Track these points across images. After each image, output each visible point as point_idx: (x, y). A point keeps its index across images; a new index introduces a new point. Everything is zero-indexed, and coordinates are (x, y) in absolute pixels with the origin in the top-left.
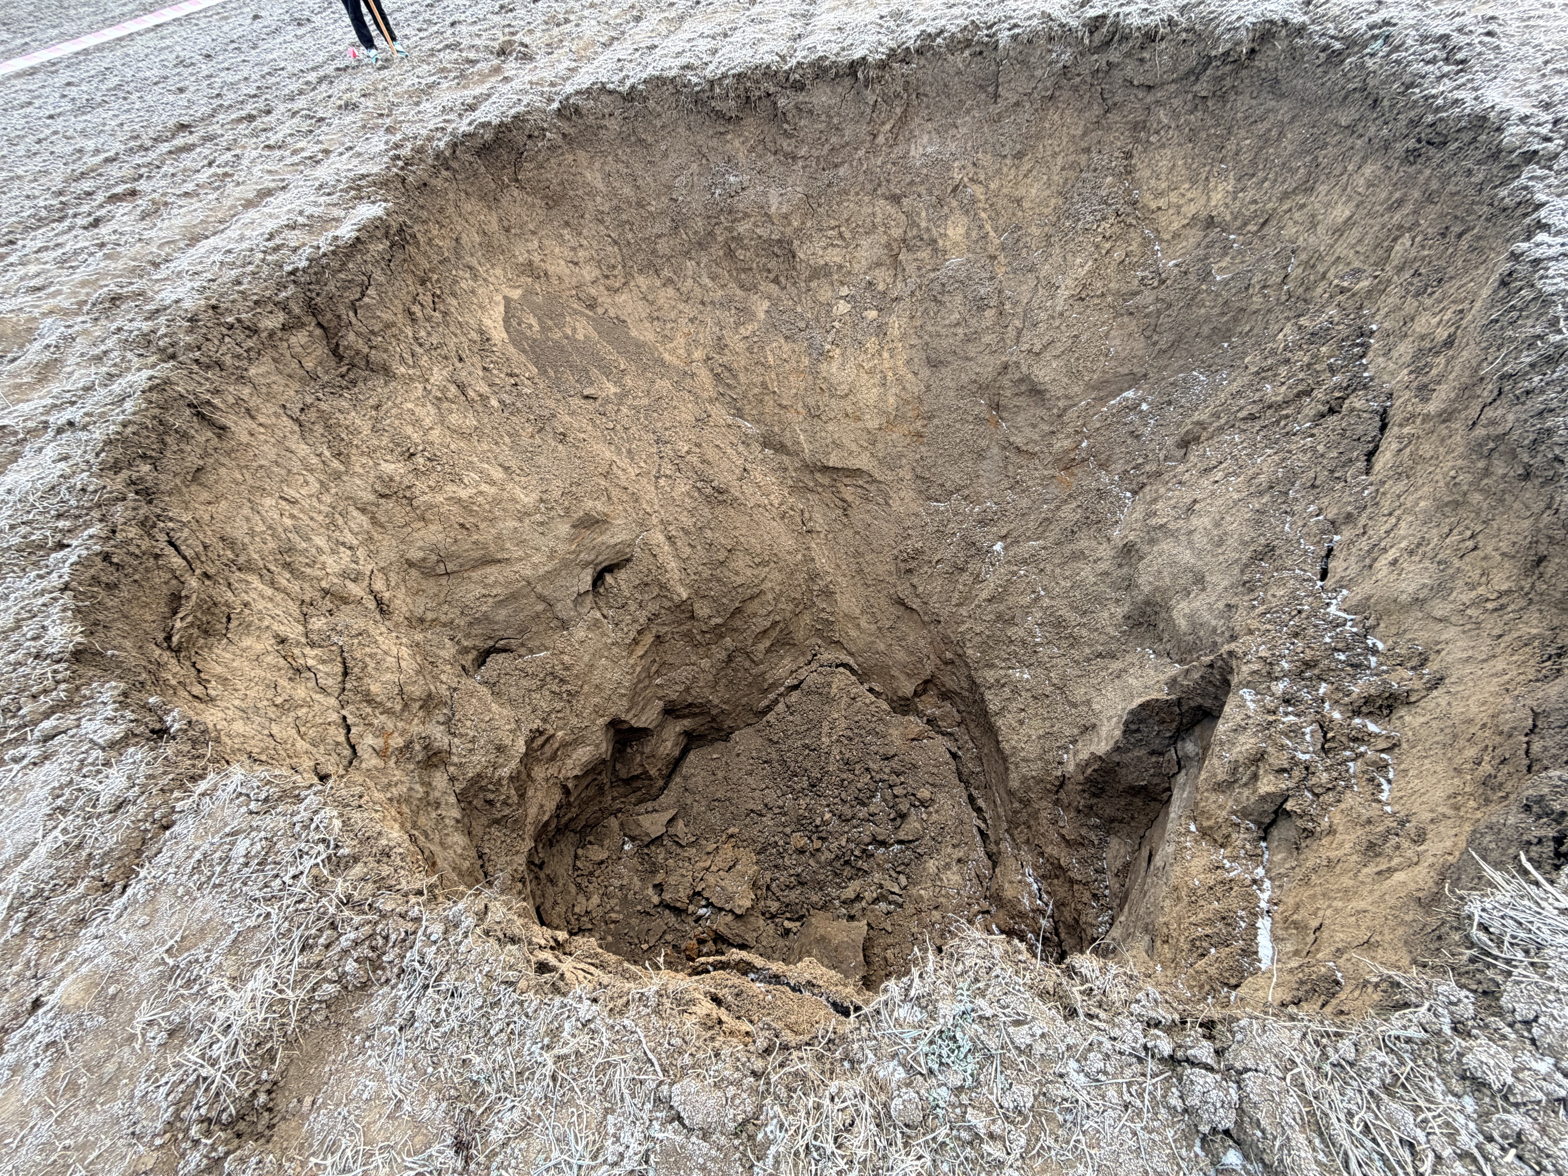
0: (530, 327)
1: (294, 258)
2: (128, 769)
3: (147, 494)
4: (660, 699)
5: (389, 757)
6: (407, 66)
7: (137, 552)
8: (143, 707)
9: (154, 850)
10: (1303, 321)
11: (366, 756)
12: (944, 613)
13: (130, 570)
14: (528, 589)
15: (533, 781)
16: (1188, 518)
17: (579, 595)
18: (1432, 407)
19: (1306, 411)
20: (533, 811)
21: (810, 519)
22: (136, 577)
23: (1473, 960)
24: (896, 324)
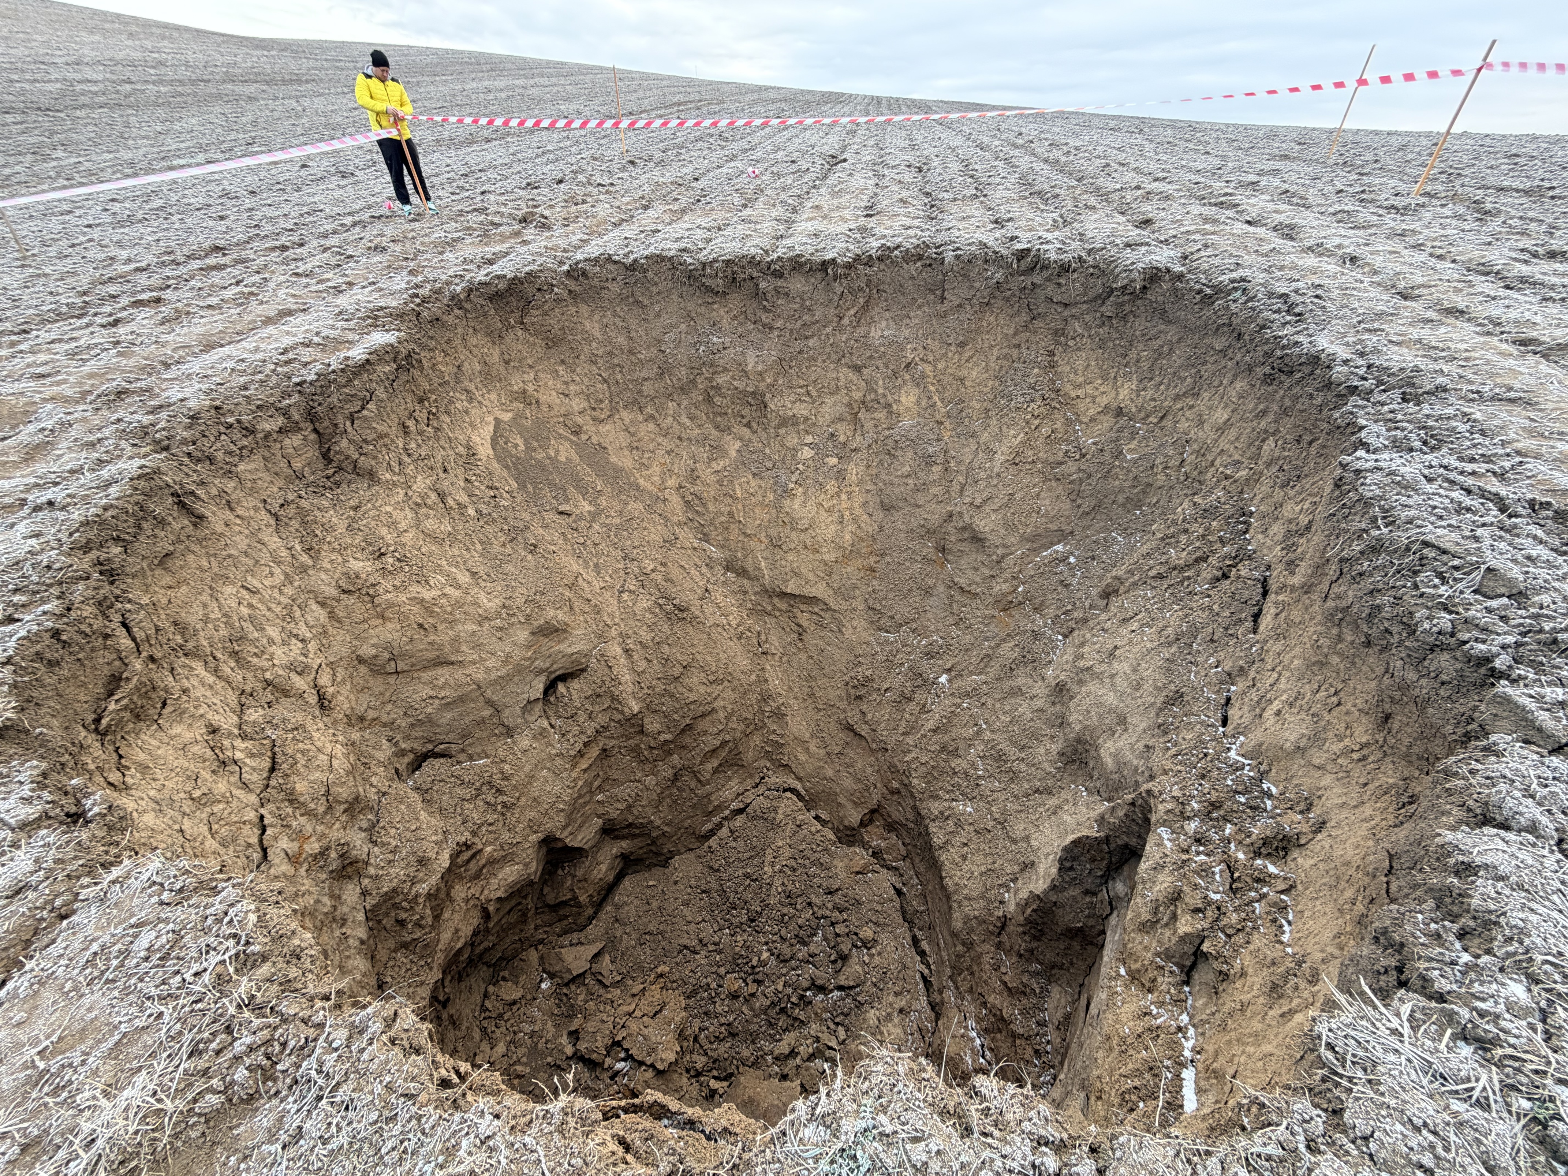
0: (516, 446)
1: (304, 372)
2: (36, 852)
3: (111, 575)
4: (599, 817)
5: (301, 864)
6: (436, 221)
7: (88, 631)
8: (60, 789)
9: (46, 940)
10: (1197, 499)
11: (277, 861)
12: (891, 743)
13: (77, 649)
14: (478, 693)
15: (452, 901)
16: (1110, 663)
17: (529, 702)
18: (1296, 580)
19: (1204, 574)
20: (446, 936)
21: (766, 641)
22: (80, 656)
23: (1324, 1080)
24: (854, 471)
